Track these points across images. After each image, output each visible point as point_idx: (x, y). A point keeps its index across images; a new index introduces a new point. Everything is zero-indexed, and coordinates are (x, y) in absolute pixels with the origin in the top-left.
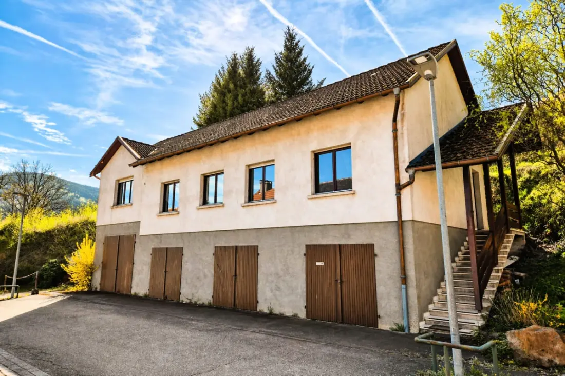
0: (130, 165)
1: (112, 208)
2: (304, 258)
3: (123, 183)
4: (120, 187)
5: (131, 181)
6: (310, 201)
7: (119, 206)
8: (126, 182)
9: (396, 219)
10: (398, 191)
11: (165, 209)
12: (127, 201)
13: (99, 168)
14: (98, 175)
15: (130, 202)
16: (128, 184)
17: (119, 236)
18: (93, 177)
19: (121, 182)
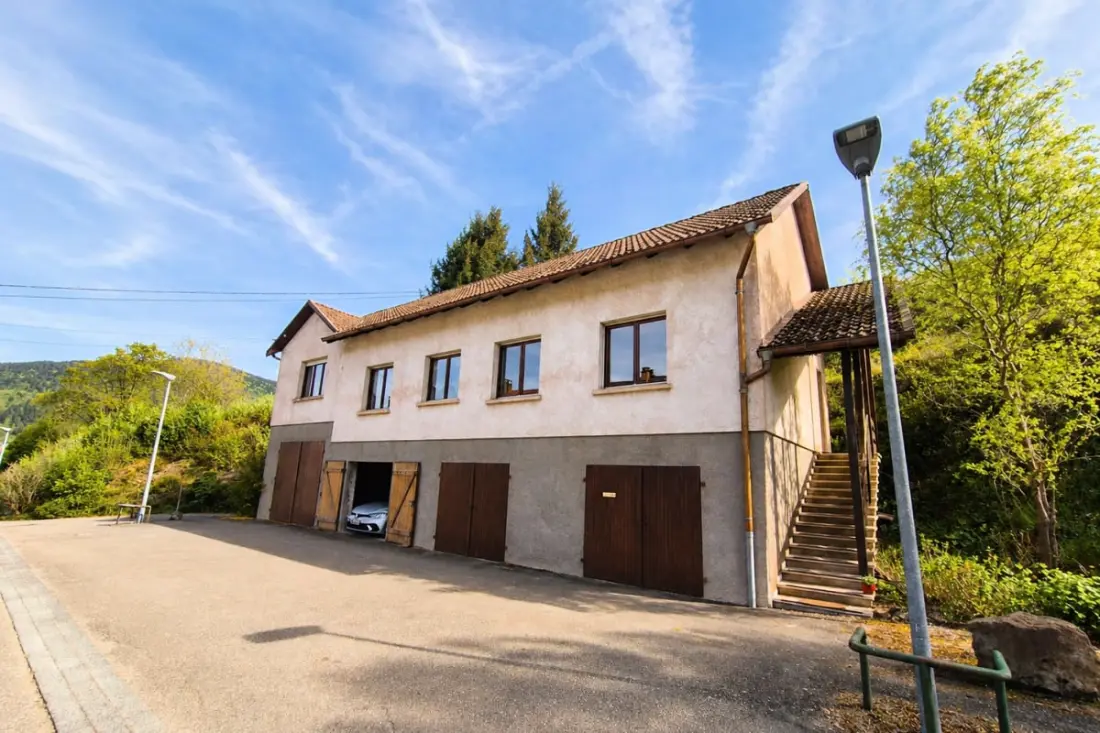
0: (323, 340)
1: (295, 402)
2: (584, 485)
3: (311, 367)
4: (308, 372)
5: (324, 364)
6: (596, 400)
7: (304, 399)
8: (316, 366)
9: (738, 428)
10: (745, 385)
11: (370, 405)
12: (316, 393)
13: (279, 345)
14: (278, 355)
15: (320, 393)
16: (319, 369)
17: (302, 443)
18: (271, 357)
19: (309, 365)
